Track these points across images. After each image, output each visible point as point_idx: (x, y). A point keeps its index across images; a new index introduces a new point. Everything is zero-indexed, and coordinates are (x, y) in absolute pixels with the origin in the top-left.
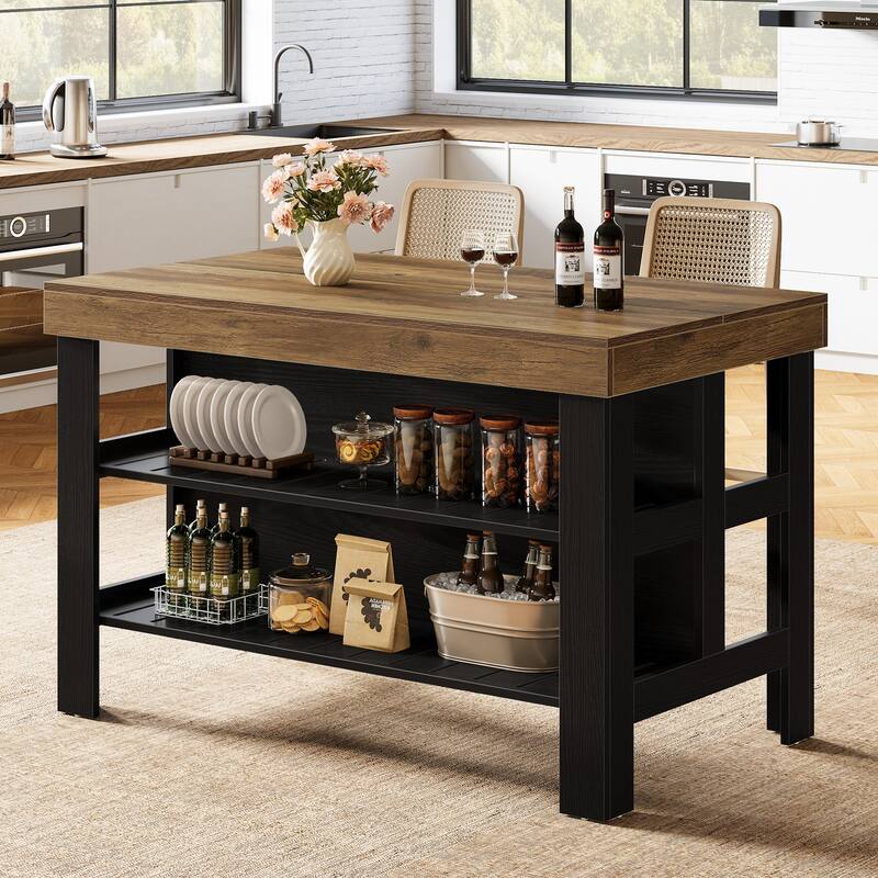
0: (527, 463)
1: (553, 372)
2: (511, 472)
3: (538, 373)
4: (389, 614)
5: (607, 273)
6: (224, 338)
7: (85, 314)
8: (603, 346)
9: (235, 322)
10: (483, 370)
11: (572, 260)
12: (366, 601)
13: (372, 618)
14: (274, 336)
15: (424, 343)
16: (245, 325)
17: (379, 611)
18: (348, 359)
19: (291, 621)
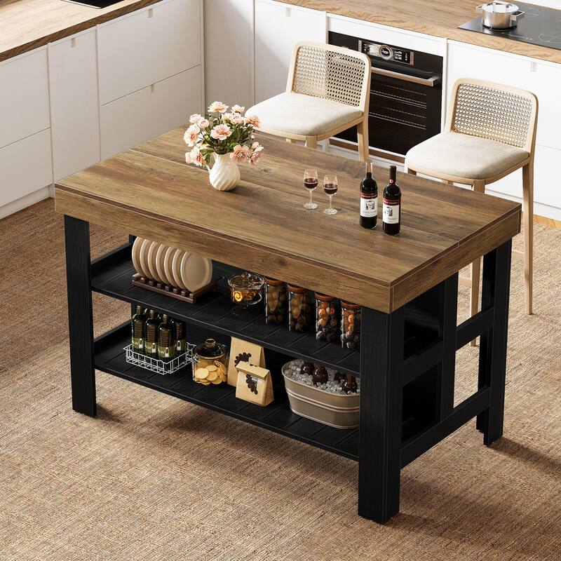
0: (342, 321)
1: (358, 294)
2: (333, 323)
3: (349, 293)
4: (261, 386)
5: (391, 215)
6: (163, 236)
7: (80, 206)
8: (388, 286)
9: (170, 229)
10: (317, 285)
11: (370, 203)
12: (249, 376)
13: (252, 386)
14: (194, 241)
15: (282, 263)
16: (176, 232)
17: (256, 383)
18: (237, 262)
19: (206, 379)
